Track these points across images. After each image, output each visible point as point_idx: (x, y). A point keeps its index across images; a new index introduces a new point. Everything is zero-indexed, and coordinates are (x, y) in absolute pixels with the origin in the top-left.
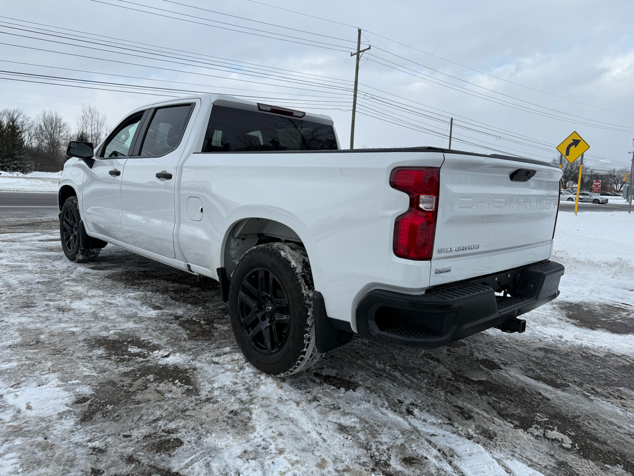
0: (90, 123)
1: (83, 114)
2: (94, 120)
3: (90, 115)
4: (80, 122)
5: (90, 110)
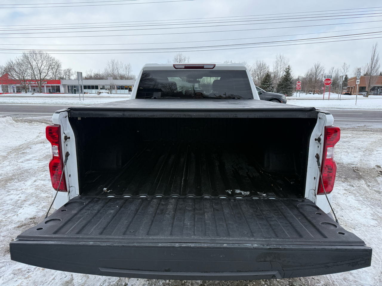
0: (280, 65)
1: (276, 60)
2: (282, 62)
3: (280, 60)
4: (275, 65)
5: (280, 57)
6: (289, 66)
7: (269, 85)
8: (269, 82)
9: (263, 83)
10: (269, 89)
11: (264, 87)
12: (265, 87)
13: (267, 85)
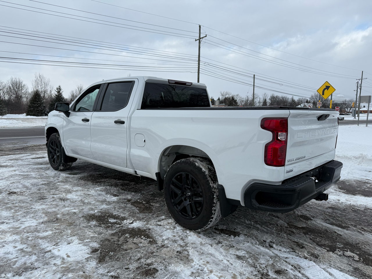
0: (40, 84)
1: (35, 79)
2: (42, 82)
4: (34, 83)
5: (40, 76)
6: (60, 87)
7: (40, 104)
8: (40, 101)
9: (33, 102)
10: (40, 108)
11: (34, 106)
12: (36, 106)
13: (38, 104)
